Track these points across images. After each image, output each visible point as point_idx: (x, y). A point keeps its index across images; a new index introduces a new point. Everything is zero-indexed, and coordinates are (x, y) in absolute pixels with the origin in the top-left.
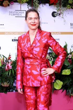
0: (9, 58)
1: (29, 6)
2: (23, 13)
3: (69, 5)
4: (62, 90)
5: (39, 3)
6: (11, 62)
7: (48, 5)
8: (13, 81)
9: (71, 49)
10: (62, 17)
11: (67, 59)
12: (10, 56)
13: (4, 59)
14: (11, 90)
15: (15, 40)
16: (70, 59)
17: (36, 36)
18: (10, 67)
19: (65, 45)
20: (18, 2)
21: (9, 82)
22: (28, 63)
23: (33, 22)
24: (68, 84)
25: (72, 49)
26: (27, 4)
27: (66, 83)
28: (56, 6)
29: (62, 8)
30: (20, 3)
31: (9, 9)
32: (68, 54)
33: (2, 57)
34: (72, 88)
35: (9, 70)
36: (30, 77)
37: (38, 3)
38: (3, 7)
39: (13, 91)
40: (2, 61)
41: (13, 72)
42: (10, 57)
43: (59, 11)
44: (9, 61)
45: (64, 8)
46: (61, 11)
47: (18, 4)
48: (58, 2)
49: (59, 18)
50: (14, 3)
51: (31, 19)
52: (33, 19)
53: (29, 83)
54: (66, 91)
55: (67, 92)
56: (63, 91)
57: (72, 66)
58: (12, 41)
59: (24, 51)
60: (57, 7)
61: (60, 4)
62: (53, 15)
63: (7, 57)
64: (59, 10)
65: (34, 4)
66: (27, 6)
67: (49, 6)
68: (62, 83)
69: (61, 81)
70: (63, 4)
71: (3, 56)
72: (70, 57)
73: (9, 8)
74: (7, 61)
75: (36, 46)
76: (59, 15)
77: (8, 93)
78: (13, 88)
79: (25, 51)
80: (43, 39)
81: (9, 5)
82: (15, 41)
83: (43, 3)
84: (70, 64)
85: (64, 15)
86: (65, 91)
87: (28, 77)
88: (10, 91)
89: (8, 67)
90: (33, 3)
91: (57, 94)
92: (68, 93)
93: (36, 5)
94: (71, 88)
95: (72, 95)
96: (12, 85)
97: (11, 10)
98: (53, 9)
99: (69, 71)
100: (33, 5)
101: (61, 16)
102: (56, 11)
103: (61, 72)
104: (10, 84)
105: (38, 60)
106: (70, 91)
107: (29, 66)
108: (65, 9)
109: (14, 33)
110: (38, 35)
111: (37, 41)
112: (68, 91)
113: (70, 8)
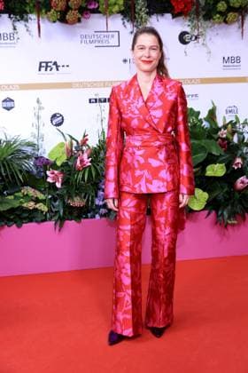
0: (84, 142)
1: (125, 21)
2: (113, 36)
3: (218, 16)
4: (207, 212)
5: (150, 14)
6: (89, 151)
7: (169, 16)
8: (94, 194)
9: (224, 118)
10: (203, 44)
11: (217, 140)
12: (84, 136)
13: (72, 144)
14: (89, 215)
15: (96, 100)
16: (223, 139)
17: (153, 87)
18: (88, 162)
19: (211, 108)
20: (100, 12)
21: (85, 197)
22: (138, 144)
23: (147, 55)
24: (221, 197)
25: (227, 116)
26: (122, 17)
27: (215, 195)
28: (188, 18)
29: (202, 23)
30: (105, 14)
31: (79, 29)
32: (220, 129)
33: (68, 139)
34: (229, 207)
35: (84, 169)
36: (142, 173)
37: (147, 13)
38: (67, 25)
39: (94, 217)
40: (67, 149)
41: (94, 174)
42: (87, 140)
43: (196, 31)
44: (84, 148)
45: (207, 22)
46: (200, 30)
47: (100, 18)
48: (193, 9)
49: (195, 47)
50: (92, 15)
51: (142, 48)
52: (147, 49)
53: (140, 186)
54: (217, 213)
55: (217, 216)
56: (209, 214)
57: (228, 156)
58: (90, 102)
59: (130, 115)
60: (190, 20)
61: (197, 14)
62: (183, 39)
63: (80, 139)
64: (195, 27)
65: (137, 16)
66: (121, 22)
67: (173, 18)
68: (206, 195)
69: (204, 191)
70: (204, 13)
71: (71, 137)
72: (224, 136)
73: (79, 27)
74: (79, 148)
75: (155, 106)
76: (196, 38)
77: (82, 220)
78: (94, 210)
79: (133, 116)
80: (168, 94)
81: (79, 21)
82: (96, 102)
83: (157, 13)
84: (225, 151)
85: (208, 38)
86: (214, 212)
87: (138, 173)
88: (87, 217)
89: (82, 161)
90: (135, 12)
91: (195, 221)
92: (221, 218)
93: (142, 18)
94: (228, 205)
95: (230, 222)
96: (93, 202)
97: (84, 32)
98: (181, 25)
99: (222, 168)
100: (135, 18)
101: (201, 40)
102: (188, 30)
103: (204, 170)
104: (88, 200)
105: (159, 137)
106: (225, 213)
107: (139, 149)
108: (210, 25)
109: (93, 85)
110: (158, 84)
111: (156, 97)
112: (220, 213)
113: (220, 23)
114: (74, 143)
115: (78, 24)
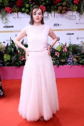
0: (65, 45)
2: (74, 17)
8: (67, 59)
12: (66, 43)
18: (66, 50)
20: (71, 10)
21: (65, 60)
26: (76, 12)
33: (61, 44)
35: (65, 52)
40: (61, 47)
41: (68, 54)
44: (66, 47)
58: (67, 34)
74: (64, 47)
77: (64, 65)
81: (65, 13)
90: (80, 10)
93: (82, 12)
96: (67, 61)
97: (66, 16)
100: (80, 12)
109: (68, 30)
114: (63, 45)
115: (65, 14)
